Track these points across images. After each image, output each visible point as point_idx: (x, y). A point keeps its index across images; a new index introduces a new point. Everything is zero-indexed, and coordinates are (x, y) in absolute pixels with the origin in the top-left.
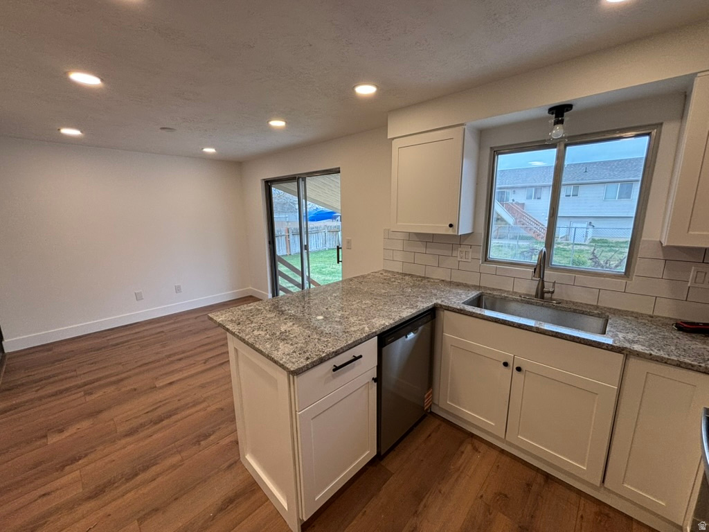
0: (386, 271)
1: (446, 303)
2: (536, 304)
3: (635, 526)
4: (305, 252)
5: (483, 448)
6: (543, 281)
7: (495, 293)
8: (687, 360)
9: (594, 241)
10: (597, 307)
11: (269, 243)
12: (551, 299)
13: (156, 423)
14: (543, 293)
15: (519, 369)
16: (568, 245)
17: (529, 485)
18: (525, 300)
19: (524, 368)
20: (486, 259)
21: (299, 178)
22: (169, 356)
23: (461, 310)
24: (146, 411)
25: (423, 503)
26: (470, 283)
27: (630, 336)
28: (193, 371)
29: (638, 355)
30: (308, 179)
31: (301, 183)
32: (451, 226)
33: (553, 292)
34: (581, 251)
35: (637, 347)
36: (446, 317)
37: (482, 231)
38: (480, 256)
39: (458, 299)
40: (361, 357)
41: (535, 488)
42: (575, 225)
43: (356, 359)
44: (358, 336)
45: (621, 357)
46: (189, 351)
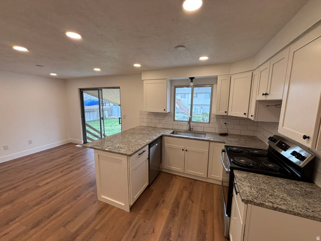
0: (141, 126)
1: (165, 134)
2: (189, 133)
3: (214, 185)
4: (102, 121)
5: (178, 177)
6: (190, 126)
7: (178, 130)
8: (220, 141)
9: (203, 113)
10: (203, 132)
11: (82, 117)
12: (193, 131)
13: (49, 198)
14: (190, 129)
15: (186, 150)
16: (195, 115)
17: (191, 183)
18: (186, 132)
19: (187, 150)
20: (174, 120)
21: (99, 89)
22: (38, 173)
23: (170, 135)
24: (41, 195)
25: (165, 194)
26: (170, 128)
27: (210, 138)
28: (56, 177)
29: (212, 141)
30: (103, 90)
31: (100, 91)
32: (164, 110)
33: (193, 129)
34: (199, 117)
35: (211, 140)
36: (166, 138)
37: (172, 111)
38: (173, 119)
39: (168, 133)
40: (145, 151)
41: (192, 183)
42: (197, 108)
43: (144, 151)
44: (144, 145)
45: (208, 142)
46: (50, 169)
